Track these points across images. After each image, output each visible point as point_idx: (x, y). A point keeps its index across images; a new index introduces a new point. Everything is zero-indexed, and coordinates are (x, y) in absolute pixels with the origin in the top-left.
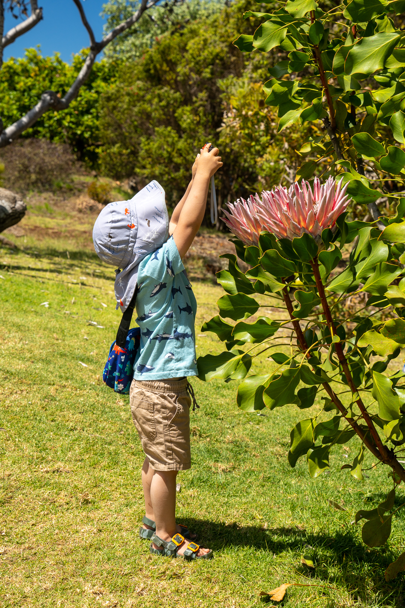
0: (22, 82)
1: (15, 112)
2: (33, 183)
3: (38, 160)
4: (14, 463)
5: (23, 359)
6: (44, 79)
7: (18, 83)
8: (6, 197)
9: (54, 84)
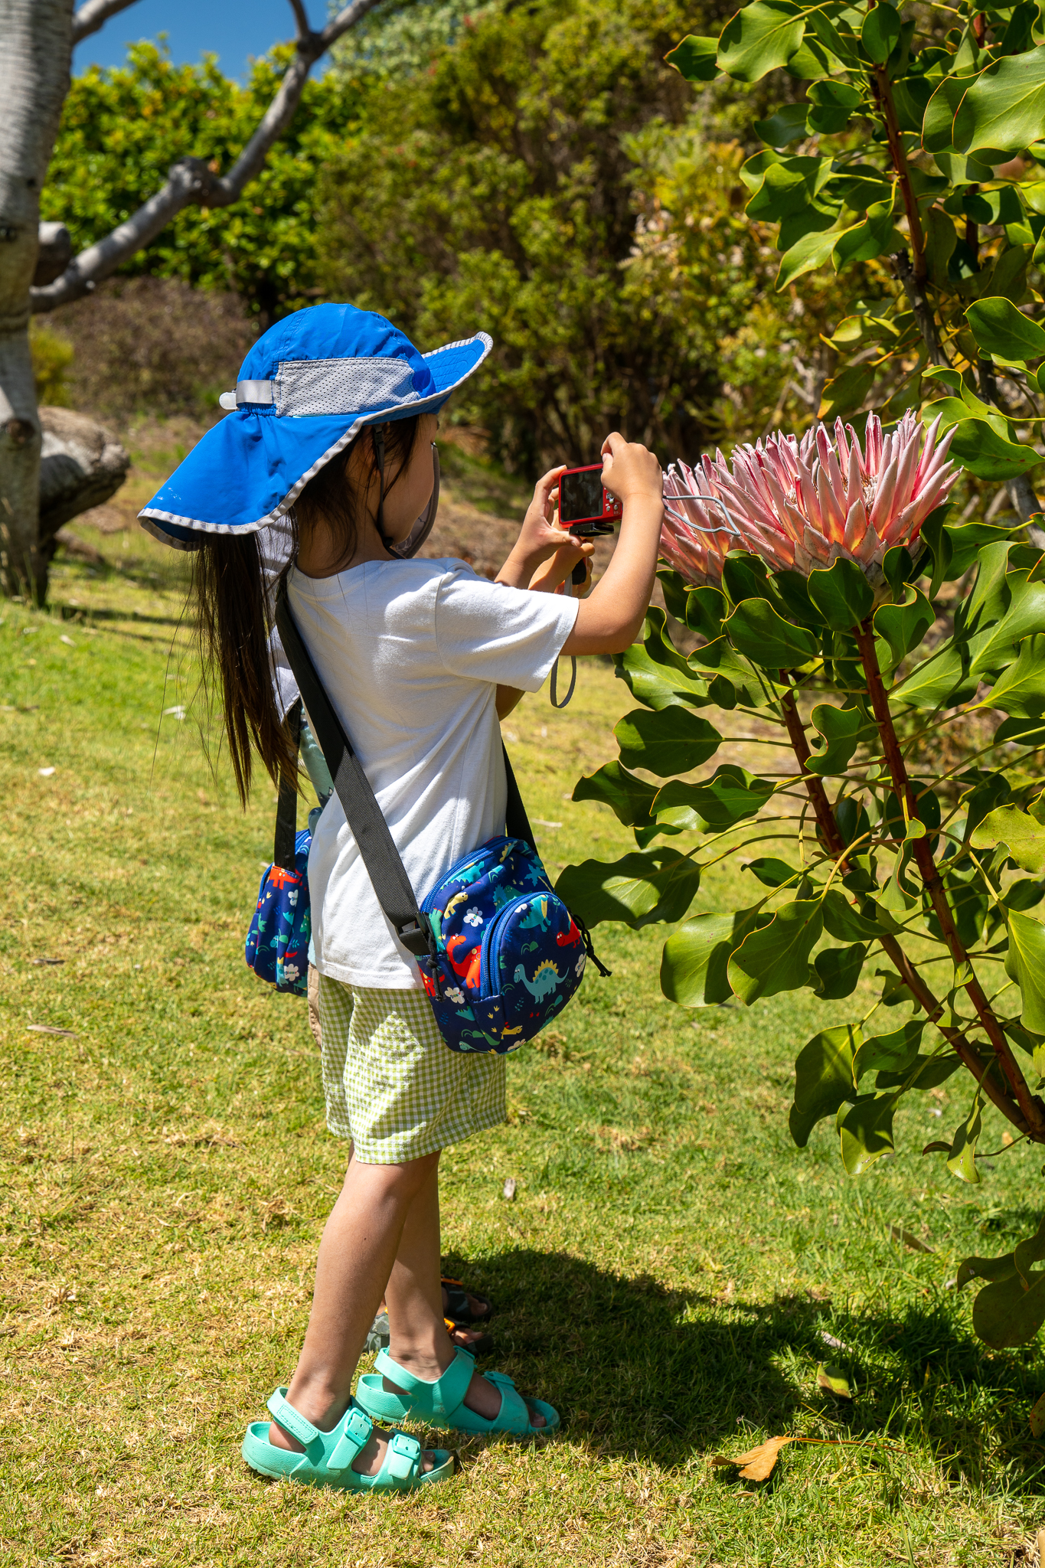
0: (120, 131)
1: (101, 208)
2: (145, 394)
3: (156, 334)
4: (98, 1119)
5: (120, 853)
6: (176, 124)
7: (108, 133)
8: (79, 434)
9: (202, 136)
